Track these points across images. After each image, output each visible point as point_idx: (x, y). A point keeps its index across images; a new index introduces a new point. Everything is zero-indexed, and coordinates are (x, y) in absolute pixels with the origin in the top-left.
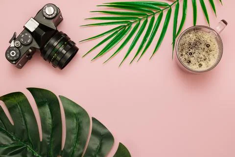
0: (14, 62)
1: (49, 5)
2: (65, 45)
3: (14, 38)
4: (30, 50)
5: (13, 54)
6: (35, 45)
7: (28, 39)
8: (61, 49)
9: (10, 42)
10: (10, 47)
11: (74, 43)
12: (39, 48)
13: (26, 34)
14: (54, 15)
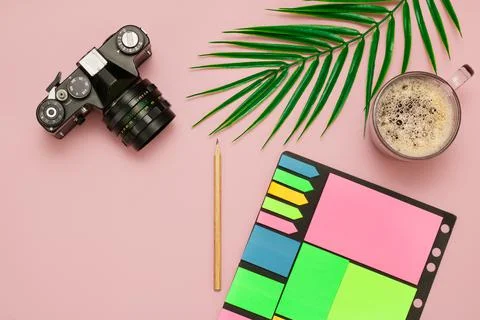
0: (51, 129)
1: (130, 28)
2: (151, 108)
3: (57, 84)
4: (84, 110)
5: (52, 113)
6: (95, 100)
7: (84, 87)
8: (142, 113)
9: (49, 90)
10: (46, 100)
11: (169, 105)
12: (101, 107)
13: (81, 79)
14: (137, 49)
